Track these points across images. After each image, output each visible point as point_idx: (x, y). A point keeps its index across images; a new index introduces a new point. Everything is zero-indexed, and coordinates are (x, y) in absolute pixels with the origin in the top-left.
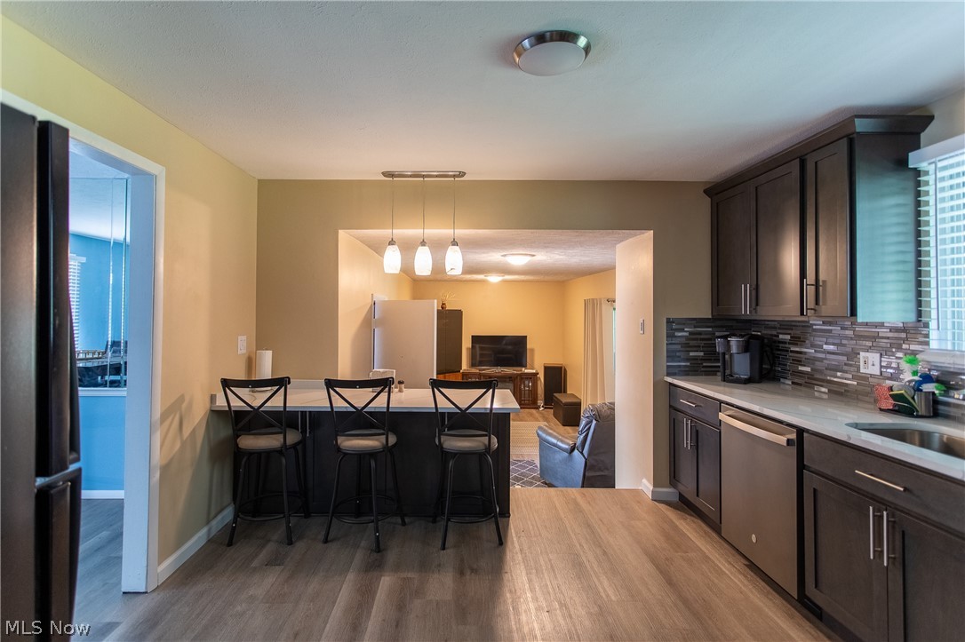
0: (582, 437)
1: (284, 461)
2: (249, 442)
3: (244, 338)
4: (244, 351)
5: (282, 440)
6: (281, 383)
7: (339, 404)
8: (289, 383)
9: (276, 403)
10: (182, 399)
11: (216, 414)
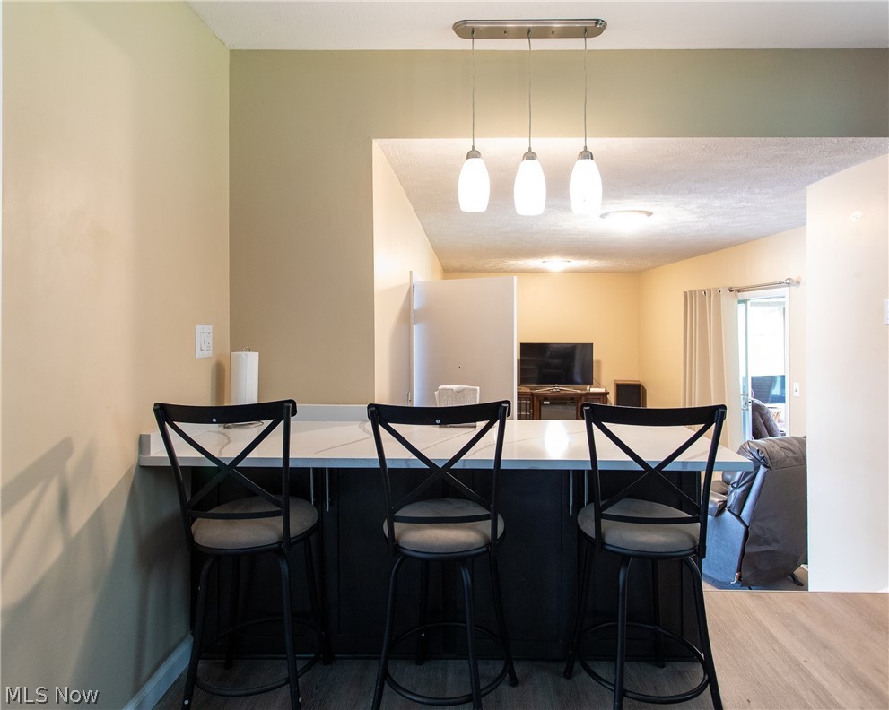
0: (739, 491)
1: (284, 567)
2: (217, 533)
3: (208, 328)
4: (208, 353)
5: (281, 527)
6: (277, 412)
7: (396, 453)
8: (294, 413)
9: (270, 451)
10: (66, 447)
11: (149, 474)
